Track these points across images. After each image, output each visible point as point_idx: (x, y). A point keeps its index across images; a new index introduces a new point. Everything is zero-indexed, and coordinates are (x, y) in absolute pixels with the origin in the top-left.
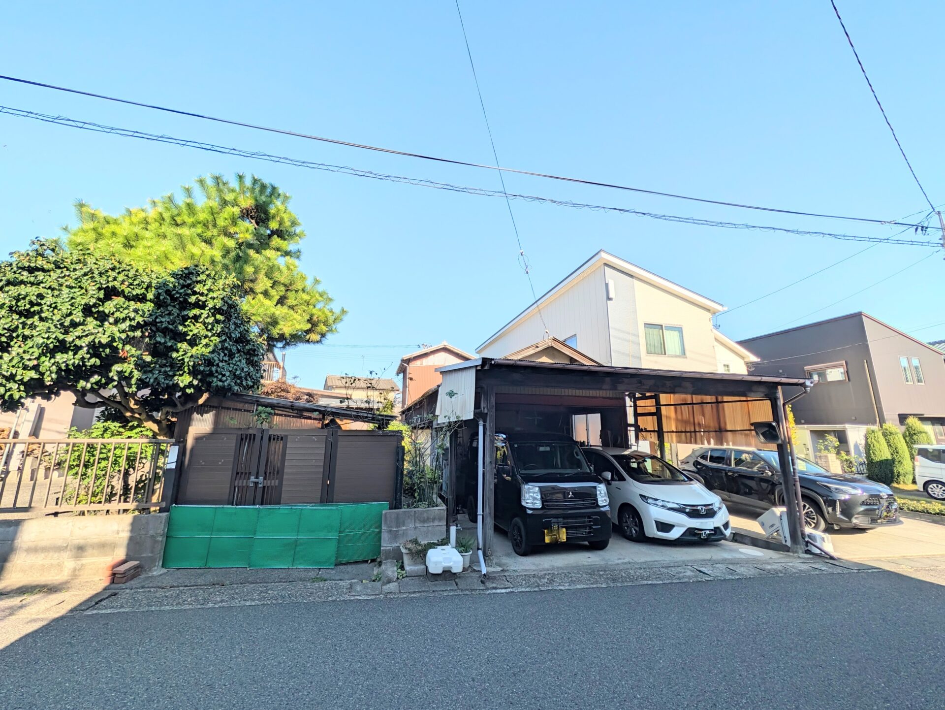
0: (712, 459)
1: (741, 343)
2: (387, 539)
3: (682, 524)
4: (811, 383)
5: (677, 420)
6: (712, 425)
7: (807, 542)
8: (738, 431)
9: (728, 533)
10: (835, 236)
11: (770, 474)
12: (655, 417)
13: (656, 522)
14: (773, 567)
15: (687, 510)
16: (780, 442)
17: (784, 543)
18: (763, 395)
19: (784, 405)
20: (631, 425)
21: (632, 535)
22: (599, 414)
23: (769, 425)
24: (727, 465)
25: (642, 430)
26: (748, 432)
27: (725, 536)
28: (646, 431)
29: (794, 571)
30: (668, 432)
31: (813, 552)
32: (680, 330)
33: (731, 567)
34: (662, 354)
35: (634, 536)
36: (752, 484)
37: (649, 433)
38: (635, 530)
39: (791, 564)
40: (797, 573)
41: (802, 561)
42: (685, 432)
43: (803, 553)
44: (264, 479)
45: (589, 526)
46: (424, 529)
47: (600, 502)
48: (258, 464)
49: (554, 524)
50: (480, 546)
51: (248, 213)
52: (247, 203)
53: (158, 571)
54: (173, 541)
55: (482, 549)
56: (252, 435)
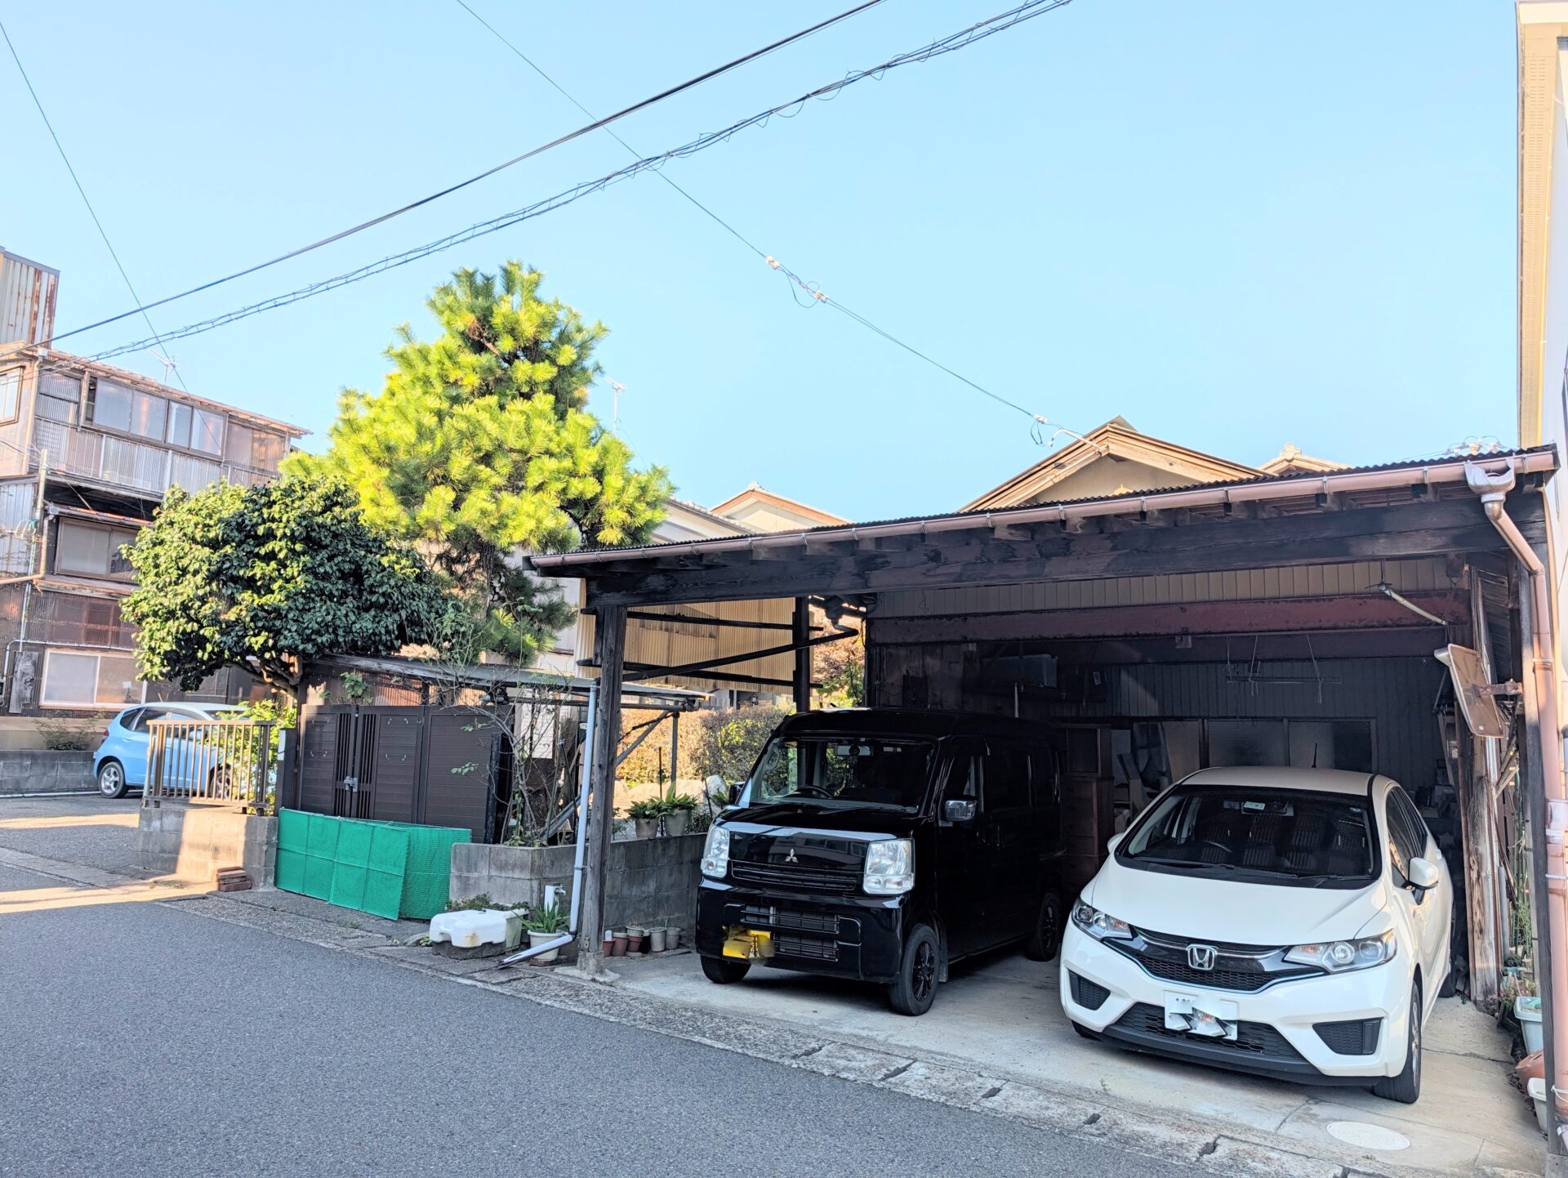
2: (456, 889)
3: (1127, 990)
44: (359, 781)
45: (830, 938)
46: (500, 881)
47: (871, 885)
48: (354, 758)
49: (748, 918)
50: (573, 928)
51: (480, 335)
52: (466, 321)
53: (263, 888)
54: (283, 854)
55: (575, 934)
56: (349, 715)
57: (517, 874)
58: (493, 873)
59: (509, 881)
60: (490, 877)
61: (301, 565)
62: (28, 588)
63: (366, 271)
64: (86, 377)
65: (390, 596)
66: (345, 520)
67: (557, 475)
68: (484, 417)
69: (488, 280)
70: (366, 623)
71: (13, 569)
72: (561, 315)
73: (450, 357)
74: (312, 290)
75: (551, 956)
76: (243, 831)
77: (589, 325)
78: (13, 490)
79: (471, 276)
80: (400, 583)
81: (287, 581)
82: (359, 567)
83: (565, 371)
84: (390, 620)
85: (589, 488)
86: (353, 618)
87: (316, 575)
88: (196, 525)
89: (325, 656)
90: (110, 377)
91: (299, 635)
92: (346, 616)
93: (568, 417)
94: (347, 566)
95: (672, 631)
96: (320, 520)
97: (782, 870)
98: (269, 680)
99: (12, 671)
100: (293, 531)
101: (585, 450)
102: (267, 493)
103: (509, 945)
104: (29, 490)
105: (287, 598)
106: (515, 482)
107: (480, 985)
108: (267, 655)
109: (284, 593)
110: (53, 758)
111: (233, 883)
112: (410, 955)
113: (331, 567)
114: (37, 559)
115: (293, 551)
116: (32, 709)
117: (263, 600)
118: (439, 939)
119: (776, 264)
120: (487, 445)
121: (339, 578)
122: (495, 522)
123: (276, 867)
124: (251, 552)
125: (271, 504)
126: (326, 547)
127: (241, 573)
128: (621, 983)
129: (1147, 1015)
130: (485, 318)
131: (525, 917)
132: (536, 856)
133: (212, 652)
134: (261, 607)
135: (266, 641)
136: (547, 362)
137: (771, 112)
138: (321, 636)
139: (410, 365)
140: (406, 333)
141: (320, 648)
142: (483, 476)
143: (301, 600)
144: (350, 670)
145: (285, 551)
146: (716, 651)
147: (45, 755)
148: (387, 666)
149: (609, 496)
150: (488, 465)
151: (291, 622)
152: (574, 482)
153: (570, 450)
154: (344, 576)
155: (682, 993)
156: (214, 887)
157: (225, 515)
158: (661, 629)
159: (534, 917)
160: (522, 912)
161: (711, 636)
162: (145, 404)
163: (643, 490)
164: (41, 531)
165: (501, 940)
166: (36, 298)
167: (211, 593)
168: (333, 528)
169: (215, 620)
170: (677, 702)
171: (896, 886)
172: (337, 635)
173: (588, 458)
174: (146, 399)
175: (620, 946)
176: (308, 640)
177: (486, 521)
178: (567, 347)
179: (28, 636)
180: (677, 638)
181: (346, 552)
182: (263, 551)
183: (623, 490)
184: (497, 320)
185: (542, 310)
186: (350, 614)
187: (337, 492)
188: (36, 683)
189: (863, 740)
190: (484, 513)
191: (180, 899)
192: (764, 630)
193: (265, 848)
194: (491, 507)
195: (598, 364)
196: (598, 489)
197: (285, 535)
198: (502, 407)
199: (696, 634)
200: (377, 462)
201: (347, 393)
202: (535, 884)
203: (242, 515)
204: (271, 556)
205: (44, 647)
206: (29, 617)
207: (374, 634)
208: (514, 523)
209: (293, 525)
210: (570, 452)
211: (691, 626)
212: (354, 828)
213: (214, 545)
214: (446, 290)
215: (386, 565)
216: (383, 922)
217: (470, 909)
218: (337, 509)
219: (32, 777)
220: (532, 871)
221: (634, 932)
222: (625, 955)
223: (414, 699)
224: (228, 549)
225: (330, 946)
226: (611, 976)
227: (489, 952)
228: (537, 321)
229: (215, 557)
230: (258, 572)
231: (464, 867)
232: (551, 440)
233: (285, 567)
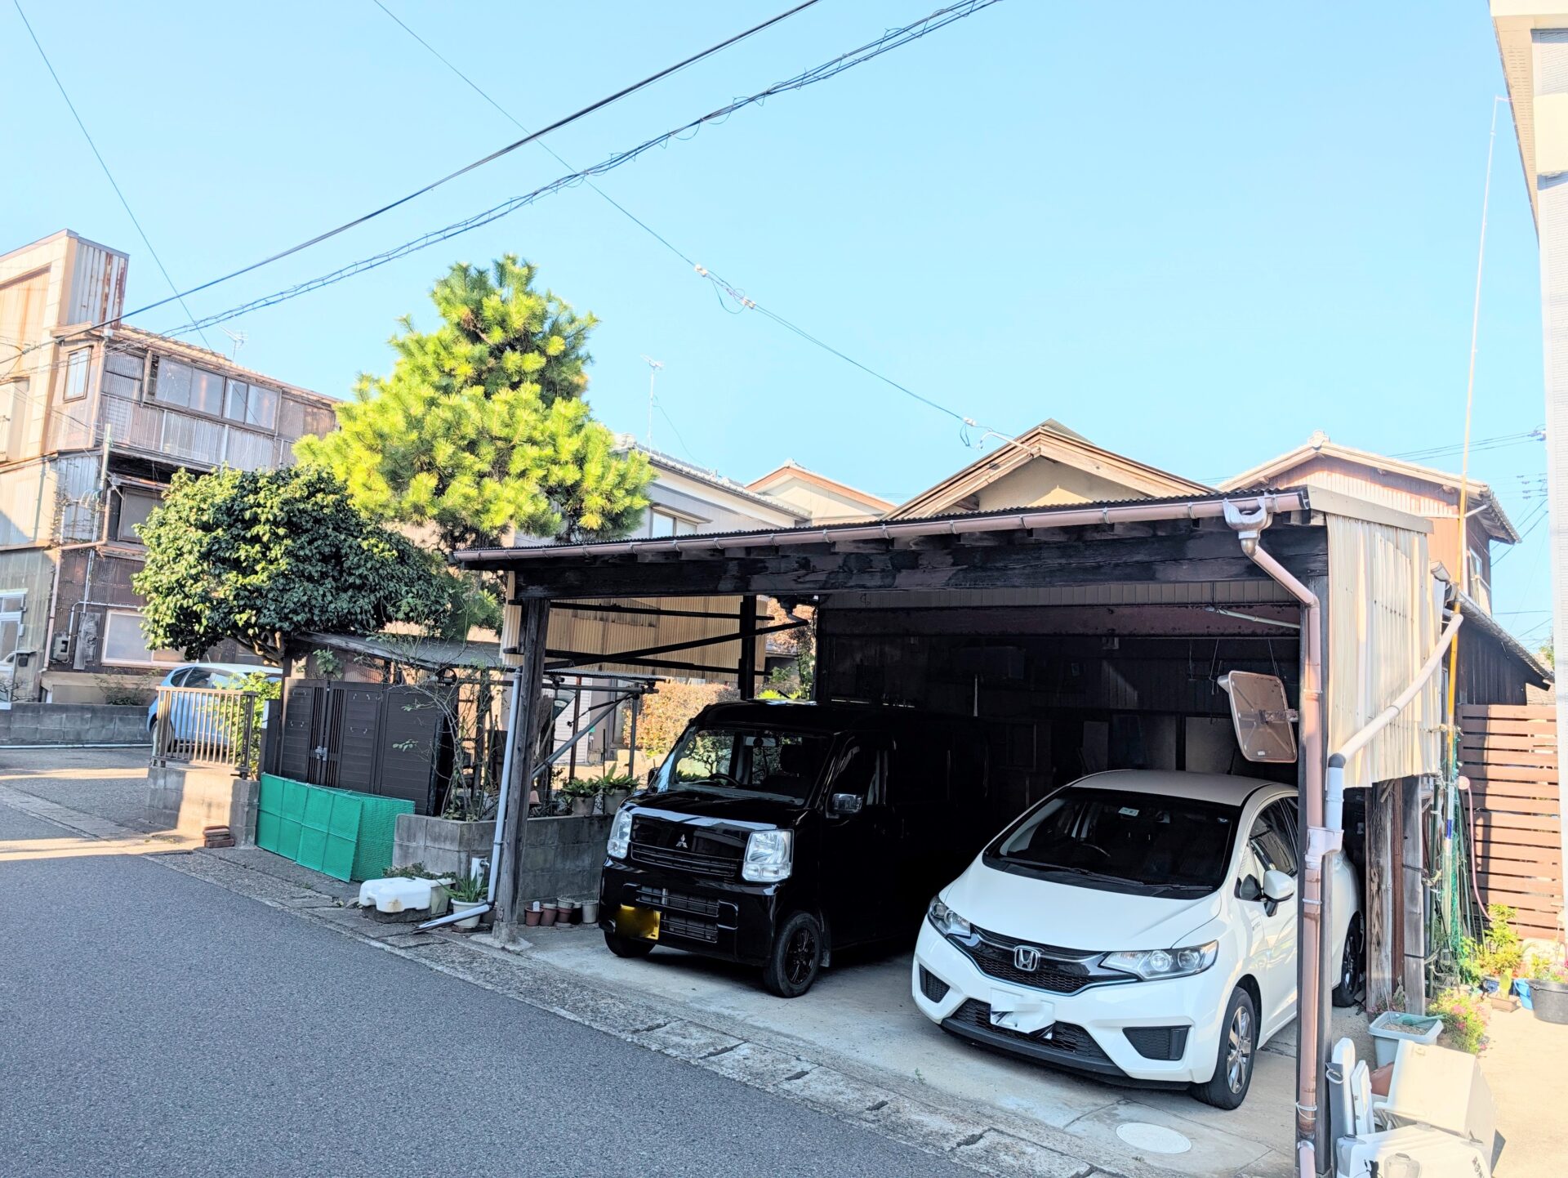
2: (397, 856)
44: (329, 751)
45: (712, 921)
46: (434, 852)
47: (749, 872)
48: (325, 731)
49: (643, 898)
50: (490, 898)
51: (475, 326)
52: (463, 312)
53: (245, 846)
54: (263, 815)
55: (492, 904)
56: (322, 689)
57: (448, 846)
58: (429, 844)
59: (441, 852)
60: (426, 847)
61: (283, 548)
62: (92, 554)
63: (339, 275)
64: (149, 355)
65: (366, 577)
66: (327, 506)
67: (539, 463)
68: (470, 406)
69: (481, 273)
70: (343, 603)
71: (78, 536)
72: (552, 308)
73: (445, 348)
74: (297, 291)
75: (471, 923)
76: (231, 791)
77: (582, 317)
78: (78, 462)
79: (465, 270)
80: (378, 565)
81: (271, 562)
82: (339, 549)
83: (556, 361)
84: (366, 600)
85: (570, 475)
86: (330, 598)
87: (297, 558)
88: (191, 509)
89: (303, 633)
90: (171, 356)
91: (277, 613)
92: (324, 595)
93: (554, 406)
94: (327, 550)
95: (607, 620)
96: (301, 506)
97: (674, 854)
98: (260, 653)
99: (77, 630)
100: (275, 516)
101: (566, 439)
102: (255, 480)
103: (434, 911)
104: (94, 462)
105: (269, 578)
106: (500, 468)
107: (388, 948)
108: (251, 632)
109: (266, 574)
110: (111, 712)
111: (219, 839)
112: (341, 917)
113: (311, 550)
114: (101, 528)
115: (275, 534)
116: (95, 666)
117: (247, 581)
118: (367, 903)
119: (704, 272)
120: (470, 432)
121: (319, 561)
122: (479, 507)
123: (257, 826)
124: (239, 535)
125: (256, 491)
126: (307, 531)
127: (227, 555)
128: (529, 952)
129: (975, 1010)
130: (477, 311)
131: (452, 886)
132: (465, 830)
133: (207, 626)
134: (244, 587)
135: (249, 619)
136: (536, 352)
137: (669, 135)
138: (298, 614)
139: (410, 354)
140: (407, 323)
141: (297, 626)
142: (467, 463)
143: (281, 581)
144: (324, 647)
145: (268, 535)
146: (656, 640)
147: (104, 709)
148: (354, 644)
149: (589, 483)
150: (472, 452)
151: (270, 601)
152: (555, 469)
153: (553, 438)
154: (325, 559)
155: (581, 965)
156: (201, 844)
157: (218, 500)
158: (595, 618)
159: (461, 887)
160: (449, 881)
161: (650, 625)
162: (204, 380)
163: (623, 477)
164: (104, 501)
165: (425, 906)
166: (107, 281)
167: (203, 572)
168: (314, 514)
169: (205, 598)
170: (637, 684)
171: (773, 875)
172: (313, 614)
173: (569, 446)
174: (205, 376)
175: (548, 916)
176: (286, 618)
177: (469, 506)
178: (555, 339)
179: (92, 598)
180: (613, 628)
181: (326, 536)
182: (248, 535)
183: (602, 477)
184: (488, 313)
185: (531, 302)
186: (328, 594)
187: (320, 479)
188: (98, 642)
189: (767, 732)
190: (467, 498)
191: (174, 853)
192: (710, 620)
193: (246, 809)
194: (473, 492)
195: (588, 354)
196: (578, 476)
197: (268, 520)
198: (487, 396)
199: (634, 623)
200: (371, 448)
201: (363, 378)
202: (463, 856)
203: (234, 500)
204: (256, 539)
205: (106, 608)
206: (93, 580)
207: (349, 612)
208: (496, 508)
209: (276, 510)
210: (554, 440)
211: (628, 616)
212: (319, 795)
213: (206, 527)
214: (445, 283)
215: (366, 548)
216: (337, 885)
217: (401, 876)
218: (320, 496)
219: (91, 728)
220: (460, 843)
221: (564, 904)
222: (553, 925)
223: (377, 677)
224: (220, 531)
225: (274, 905)
226: (524, 944)
227: (411, 918)
228: (526, 313)
229: (206, 540)
230: (242, 554)
231: (405, 835)
232: (535, 428)
233: (270, 549)
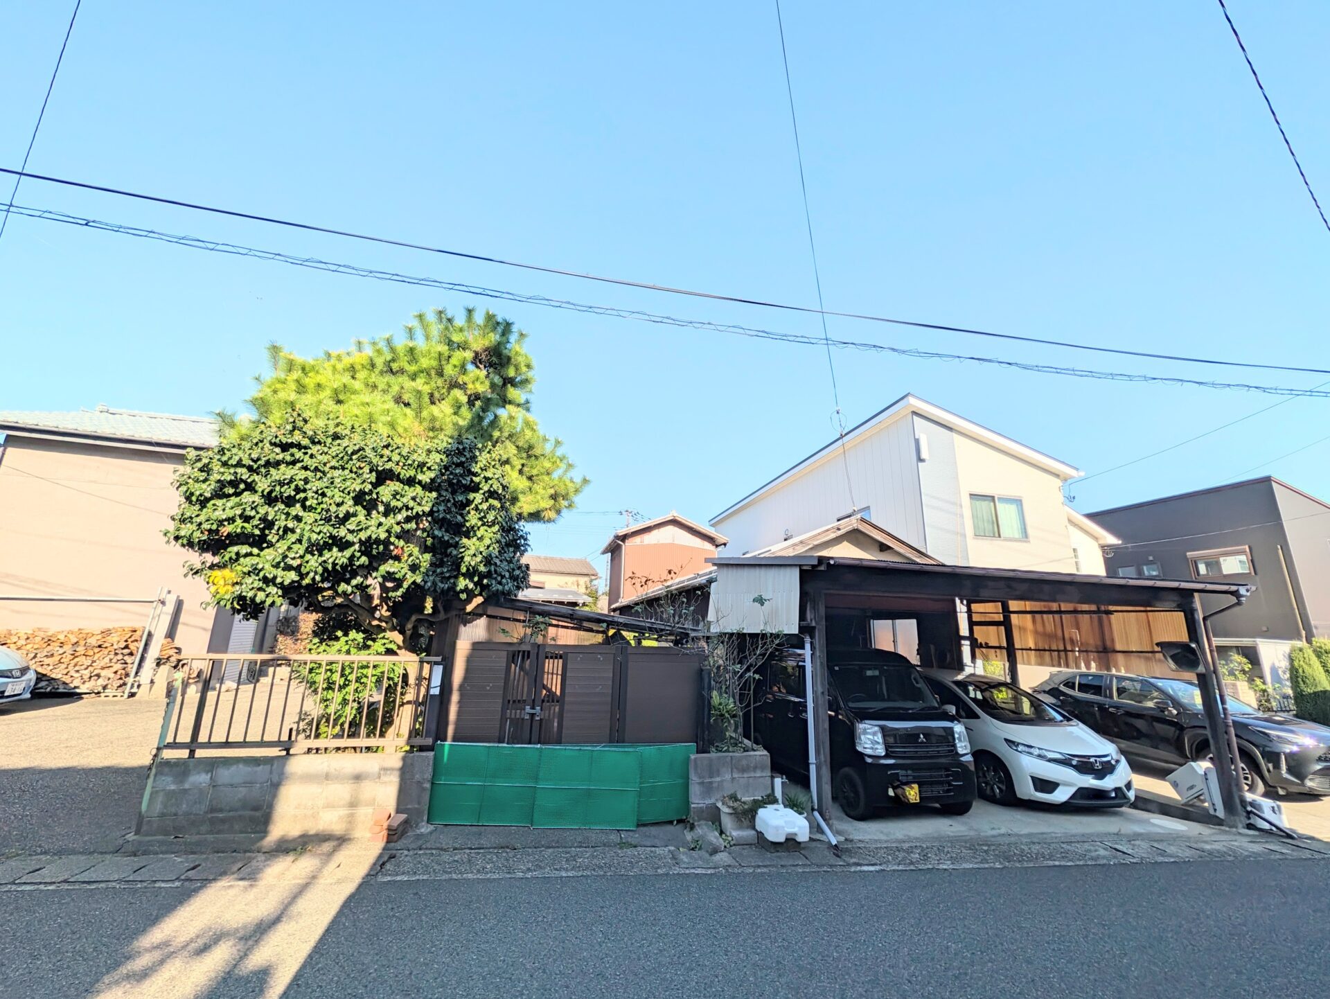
0: (1084, 688)
1: (1091, 516)
2: (698, 793)
3: (1070, 783)
4: (1248, 591)
5: (1036, 632)
6: (1091, 642)
7: (1249, 813)
8: (1132, 652)
9: (1131, 795)
10: (1264, 390)
11: (1175, 712)
12: (1002, 628)
13: (1032, 777)
14: (1213, 847)
15: (1074, 763)
16: (1201, 669)
17: (1212, 812)
18: (1175, 605)
19: (1205, 619)
20: (965, 638)
21: (994, 795)
22: (914, 621)
23: (1185, 647)
24: (1106, 696)
25: (981, 646)
26: (1150, 654)
27: (1129, 799)
28: (987, 646)
29: (1246, 853)
30: (1022, 649)
31: (1259, 826)
32: (1018, 502)
33: (1156, 845)
34: (994, 537)
35: (998, 796)
36: (1140, 724)
37: (993, 650)
38: (999, 788)
39: (1236, 843)
40: (1250, 856)
41: (1249, 839)
42: (1050, 650)
43: (1244, 828)
44: (542, 710)
47: (960, 749)
50: (816, 806)
53: (424, 828)
55: (818, 810)
56: (526, 652)
57: (758, 774)
58: (735, 775)
59: (751, 780)
60: (733, 779)
97: (916, 747)
123: (430, 802)
193: (427, 786)
